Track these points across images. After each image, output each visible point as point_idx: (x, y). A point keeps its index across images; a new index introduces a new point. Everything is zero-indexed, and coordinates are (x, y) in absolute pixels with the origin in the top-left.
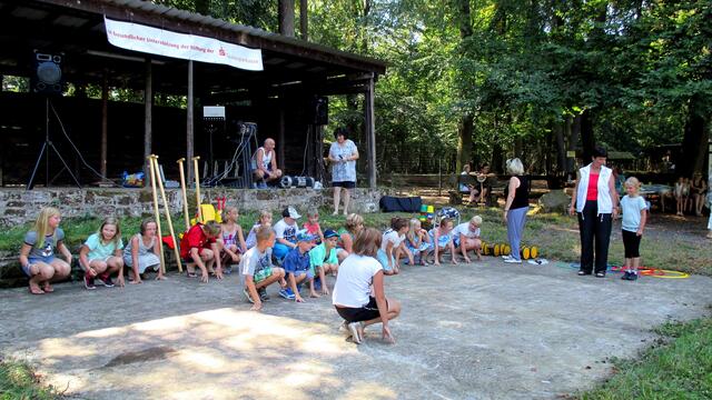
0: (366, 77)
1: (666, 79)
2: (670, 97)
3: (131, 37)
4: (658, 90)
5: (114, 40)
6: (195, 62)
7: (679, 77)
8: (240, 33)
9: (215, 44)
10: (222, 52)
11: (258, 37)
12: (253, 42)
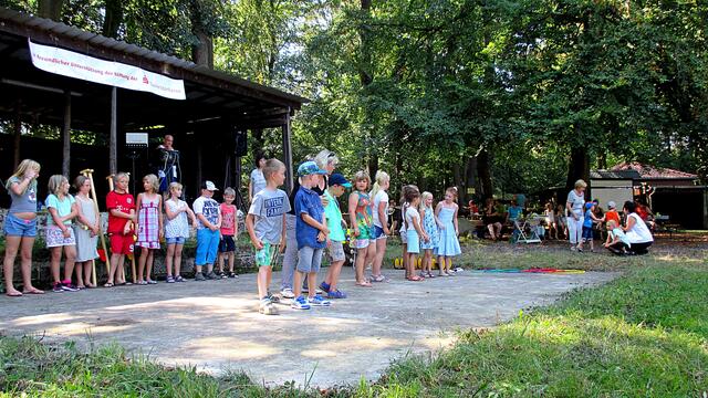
0: (283, 111)
1: (551, 111)
2: (555, 126)
3: (54, 61)
4: (545, 120)
5: (38, 64)
6: (118, 89)
7: (562, 110)
8: (163, 63)
9: (139, 72)
10: (146, 80)
11: (180, 68)
12: (175, 72)
